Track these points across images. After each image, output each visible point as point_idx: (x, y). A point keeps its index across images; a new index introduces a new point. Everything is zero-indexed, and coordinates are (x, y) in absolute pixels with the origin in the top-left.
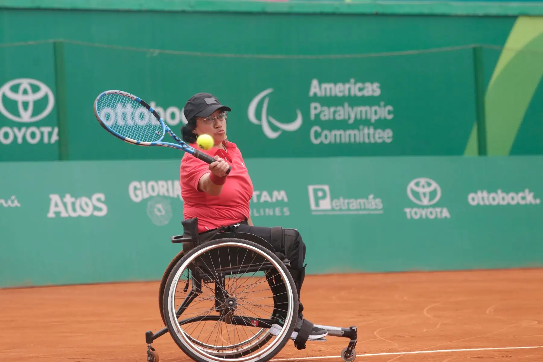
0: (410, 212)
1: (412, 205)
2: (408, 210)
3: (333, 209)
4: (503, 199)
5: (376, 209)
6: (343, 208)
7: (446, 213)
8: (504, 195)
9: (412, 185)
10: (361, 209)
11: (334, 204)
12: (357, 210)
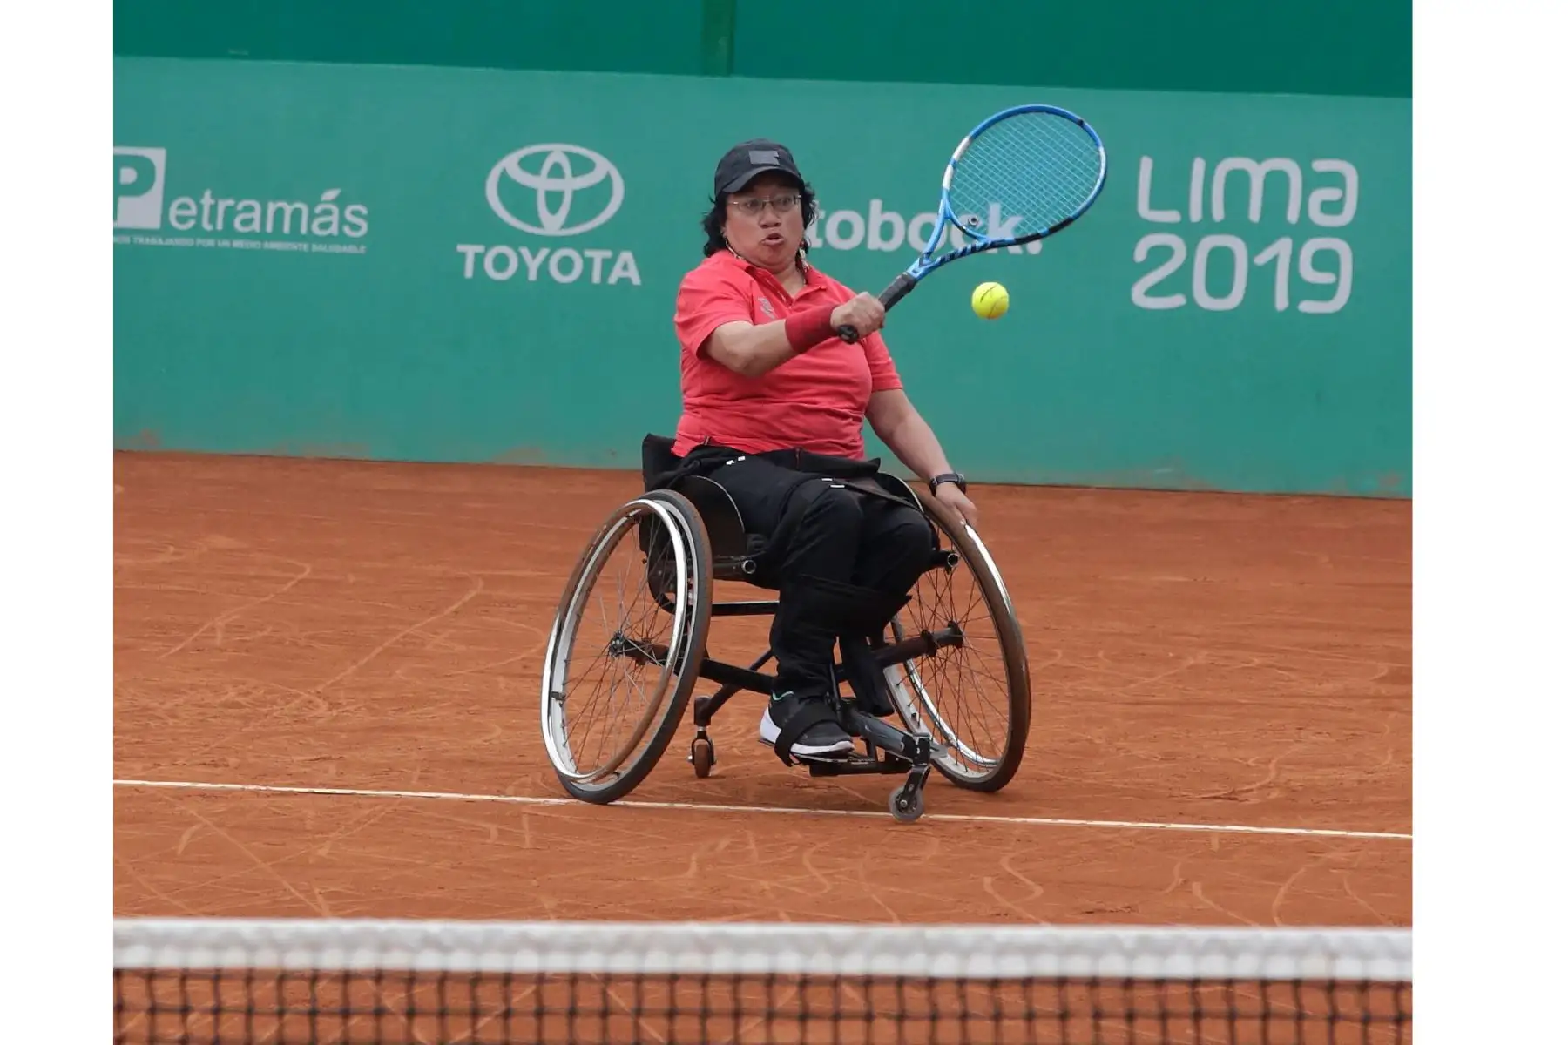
0: (479, 259)
1: (493, 233)
2: (470, 250)
3: (166, 229)
4: (887, 231)
5: (341, 238)
6: (207, 226)
7: (627, 268)
8: (896, 219)
9: (510, 164)
10: (277, 234)
11: (173, 212)
12: (262, 236)
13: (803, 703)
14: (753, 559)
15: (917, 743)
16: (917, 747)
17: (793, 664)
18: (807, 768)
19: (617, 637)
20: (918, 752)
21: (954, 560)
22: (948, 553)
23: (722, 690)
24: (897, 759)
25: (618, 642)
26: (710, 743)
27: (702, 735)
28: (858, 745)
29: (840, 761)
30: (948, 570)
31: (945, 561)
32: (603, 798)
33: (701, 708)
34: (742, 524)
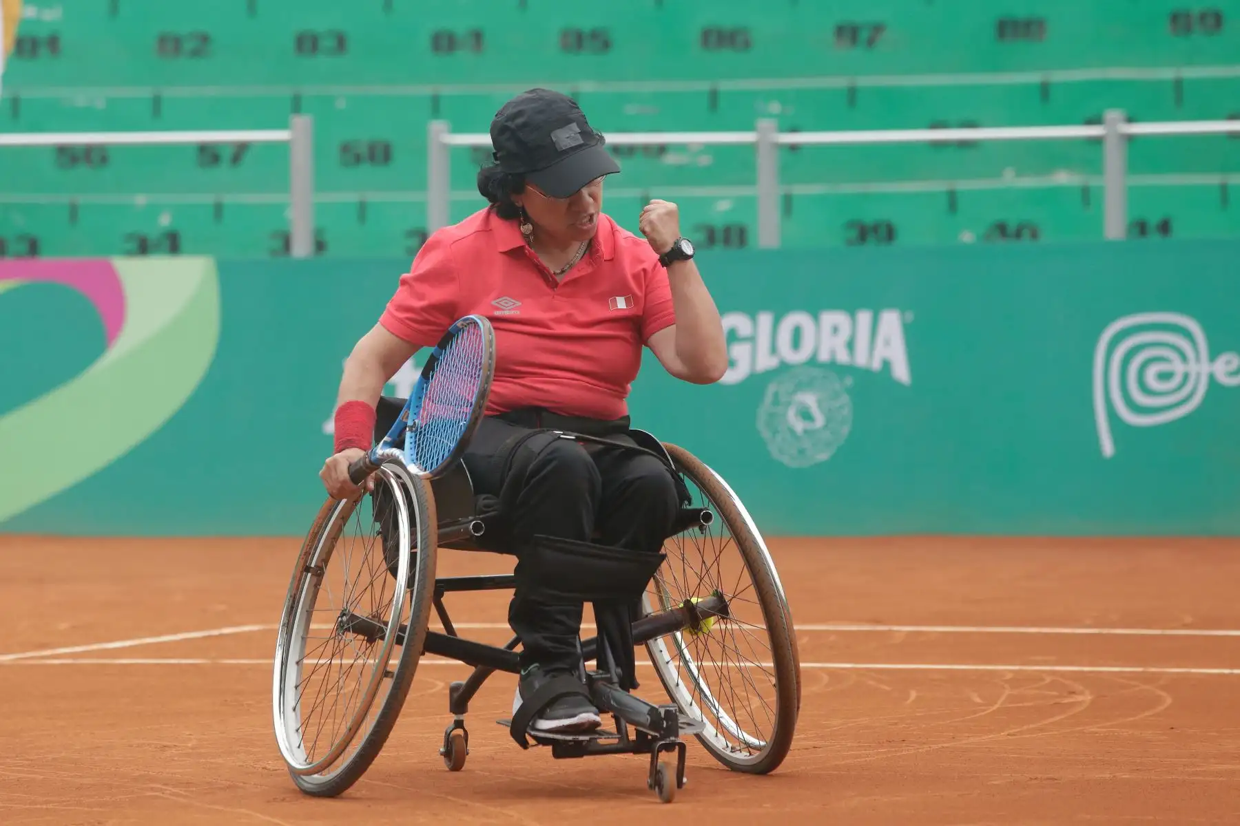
13: (548, 676)
14: (481, 519)
15: (663, 715)
16: (664, 719)
17: (538, 638)
18: (548, 749)
19: (343, 615)
20: (665, 725)
21: (708, 517)
22: (701, 510)
23: (476, 673)
24: (650, 737)
25: (345, 618)
26: (466, 732)
27: (459, 724)
28: (607, 722)
29: (581, 738)
30: (702, 528)
31: (697, 519)
32: (334, 791)
33: (456, 695)
34: (471, 484)
